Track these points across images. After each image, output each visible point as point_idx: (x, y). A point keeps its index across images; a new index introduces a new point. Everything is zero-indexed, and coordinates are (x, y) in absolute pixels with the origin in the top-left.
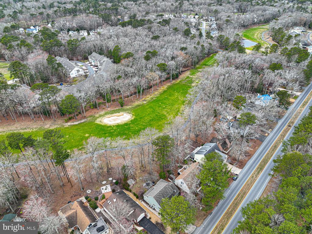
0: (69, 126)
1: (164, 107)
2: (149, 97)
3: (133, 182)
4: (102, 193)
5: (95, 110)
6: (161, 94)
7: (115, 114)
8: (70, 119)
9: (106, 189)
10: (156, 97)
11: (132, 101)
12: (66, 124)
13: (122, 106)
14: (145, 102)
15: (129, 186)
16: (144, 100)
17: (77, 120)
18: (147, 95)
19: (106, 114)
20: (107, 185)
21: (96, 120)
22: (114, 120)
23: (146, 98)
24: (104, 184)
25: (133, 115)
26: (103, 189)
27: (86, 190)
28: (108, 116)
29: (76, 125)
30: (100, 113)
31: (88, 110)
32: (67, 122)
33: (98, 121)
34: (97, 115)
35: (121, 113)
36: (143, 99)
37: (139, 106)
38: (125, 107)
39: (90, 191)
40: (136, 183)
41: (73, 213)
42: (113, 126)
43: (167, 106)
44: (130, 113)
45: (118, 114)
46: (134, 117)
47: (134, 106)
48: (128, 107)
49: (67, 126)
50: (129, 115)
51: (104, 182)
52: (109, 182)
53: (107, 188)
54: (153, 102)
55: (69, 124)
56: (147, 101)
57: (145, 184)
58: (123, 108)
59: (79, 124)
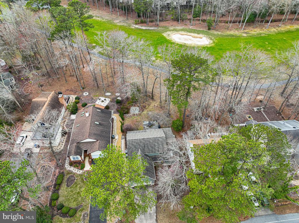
0: (135, 28)
1: (269, 48)
2: (255, 31)
3: (137, 112)
4: (95, 102)
5: (175, 23)
6: (279, 33)
7: (192, 34)
8: (142, 22)
9: (103, 101)
10: (268, 35)
11: (228, 29)
12: (134, 26)
13: (209, 29)
14: (245, 35)
15: (128, 112)
16: (245, 33)
17: (148, 26)
18: (256, 27)
19: (182, 30)
20: (108, 98)
21: (166, 32)
22: (186, 40)
23: (252, 30)
24: (107, 95)
25: (214, 42)
26: (100, 99)
27: (85, 91)
28: (183, 33)
29: (142, 30)
30: (177, 28)
31: (168, 21)
32: (136, 24)
33: (165, 35)
34: (172, 28)
35: (201, 35)
36: (246, 31)
37: (233, 36)
38: (212, 32)
39: (88, 94)
40: (140, 115)
42: (178, 44)
43: (273, 50)
44: (211, 39)
45: (196, 35)
46: (213, 45)
47: (224, 34)
48: (216, 33)
49: (133, 27)
50: (209, 40)
51: (108, 94)
52: (113, 97)
53: (105, 101)
54: (257, 38)
55: (137, 26)
56: (248, 35)
57: (148, 122)
58: (209, 31)
59: (146, 29)
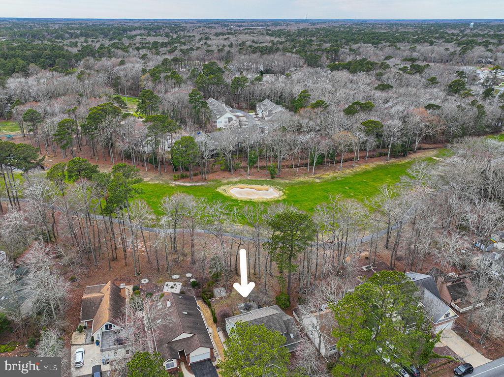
0: (176, 185)
1: (352, 194)
2: (329, 175)
3: (224, 294)
4: (162, 290)
5: (226, 174)
6: (356, 175)
7: (254, 186)
8: (183, 177)
9: (172, 287)
10: (344, 177)
11: (295, 175)
12: (174, 182)
13: (273, 178)
14: (318, 181)
15: (212, 296)
16: (318, 178)
17: (192, 181)
18: (328, 170)
19: (239, 182)
20: (178, 282)
21: (220, 186)
22: (248, 194)
23: (324, 174)
24: (174, 278)
25: (285, 193)
26: (167, 285)
27: (142, 278)
28: (242, 185)
29: (186, 187)
30: (231, 180)
31: (216, 172)
32: (175, 180)
33: (220, 190)
34: (225, 181)
35: (265, 187)
36: (317, 175)
37: (305, 183)
38: (277, 180)
39: (147, 281)
40: (229, 297)
41: (97, 297)
42: (241, 201)
43: (357, 195)
44: (280, 190)
45: (259, 187)
46: (285, 197)
47: (293, 182)
48: (282, 181)
49: (173, 185)
50: (278, 192)
51: (176, 277)
52: (184, 279)
53: (175, 287)
54: (333, 183)
55: (177, 183)
56: (322, 180)
57: (243, 305)
58: (274, 180)
59: (191, 186)
